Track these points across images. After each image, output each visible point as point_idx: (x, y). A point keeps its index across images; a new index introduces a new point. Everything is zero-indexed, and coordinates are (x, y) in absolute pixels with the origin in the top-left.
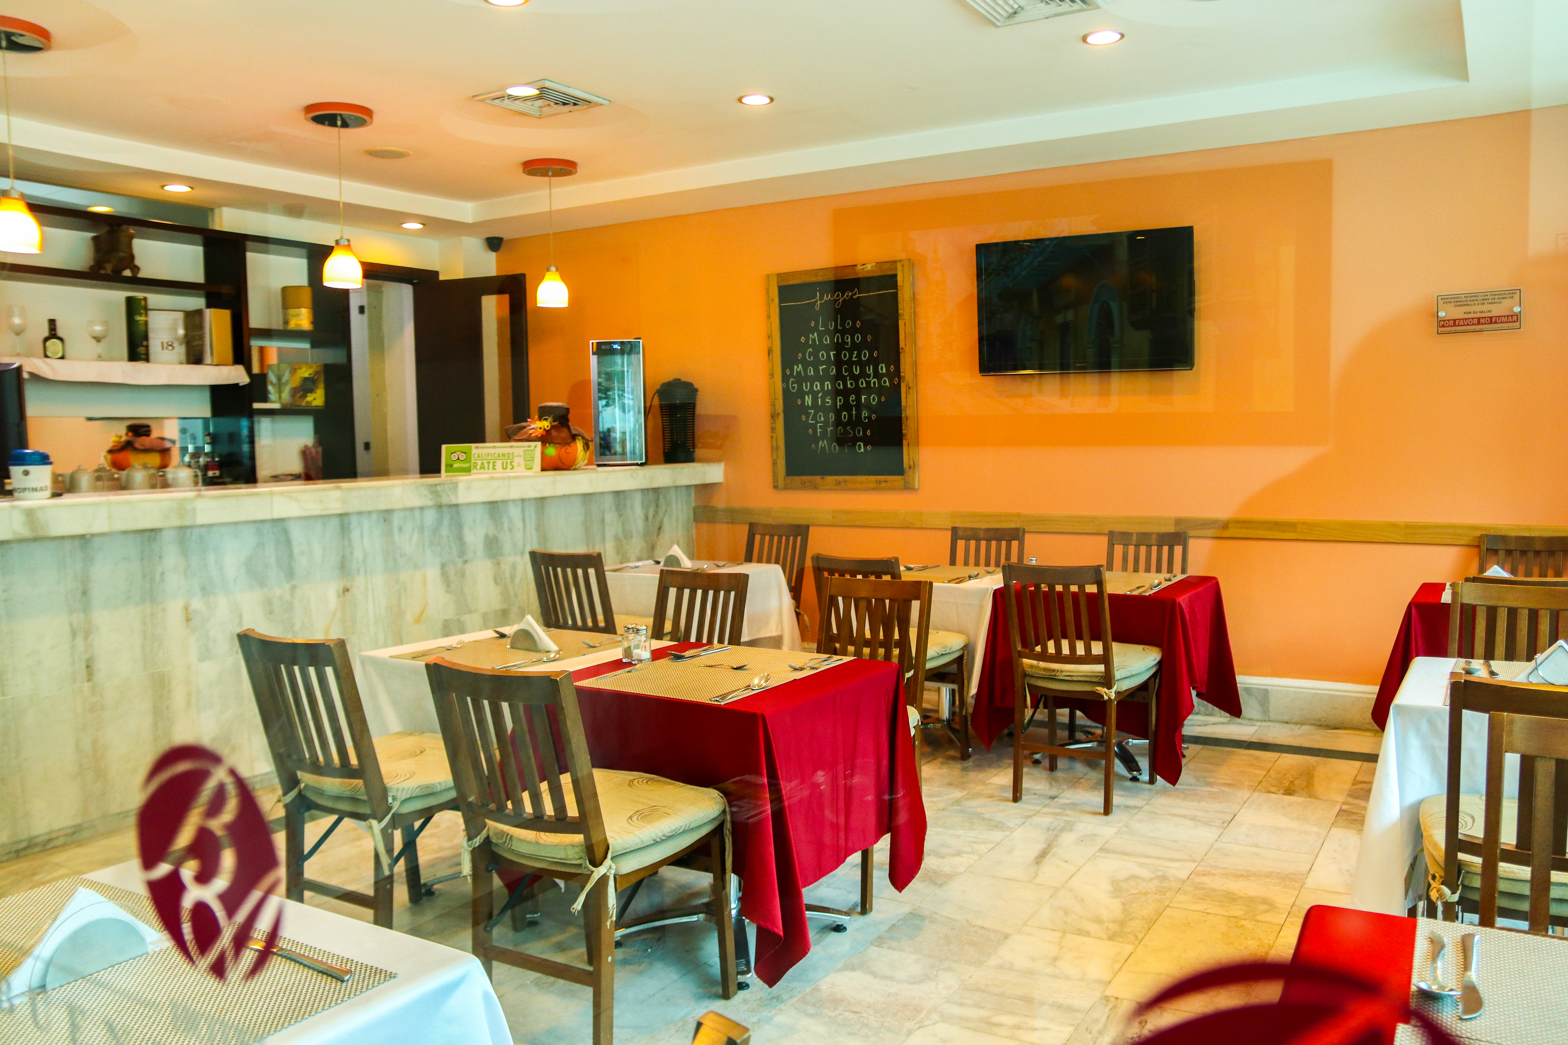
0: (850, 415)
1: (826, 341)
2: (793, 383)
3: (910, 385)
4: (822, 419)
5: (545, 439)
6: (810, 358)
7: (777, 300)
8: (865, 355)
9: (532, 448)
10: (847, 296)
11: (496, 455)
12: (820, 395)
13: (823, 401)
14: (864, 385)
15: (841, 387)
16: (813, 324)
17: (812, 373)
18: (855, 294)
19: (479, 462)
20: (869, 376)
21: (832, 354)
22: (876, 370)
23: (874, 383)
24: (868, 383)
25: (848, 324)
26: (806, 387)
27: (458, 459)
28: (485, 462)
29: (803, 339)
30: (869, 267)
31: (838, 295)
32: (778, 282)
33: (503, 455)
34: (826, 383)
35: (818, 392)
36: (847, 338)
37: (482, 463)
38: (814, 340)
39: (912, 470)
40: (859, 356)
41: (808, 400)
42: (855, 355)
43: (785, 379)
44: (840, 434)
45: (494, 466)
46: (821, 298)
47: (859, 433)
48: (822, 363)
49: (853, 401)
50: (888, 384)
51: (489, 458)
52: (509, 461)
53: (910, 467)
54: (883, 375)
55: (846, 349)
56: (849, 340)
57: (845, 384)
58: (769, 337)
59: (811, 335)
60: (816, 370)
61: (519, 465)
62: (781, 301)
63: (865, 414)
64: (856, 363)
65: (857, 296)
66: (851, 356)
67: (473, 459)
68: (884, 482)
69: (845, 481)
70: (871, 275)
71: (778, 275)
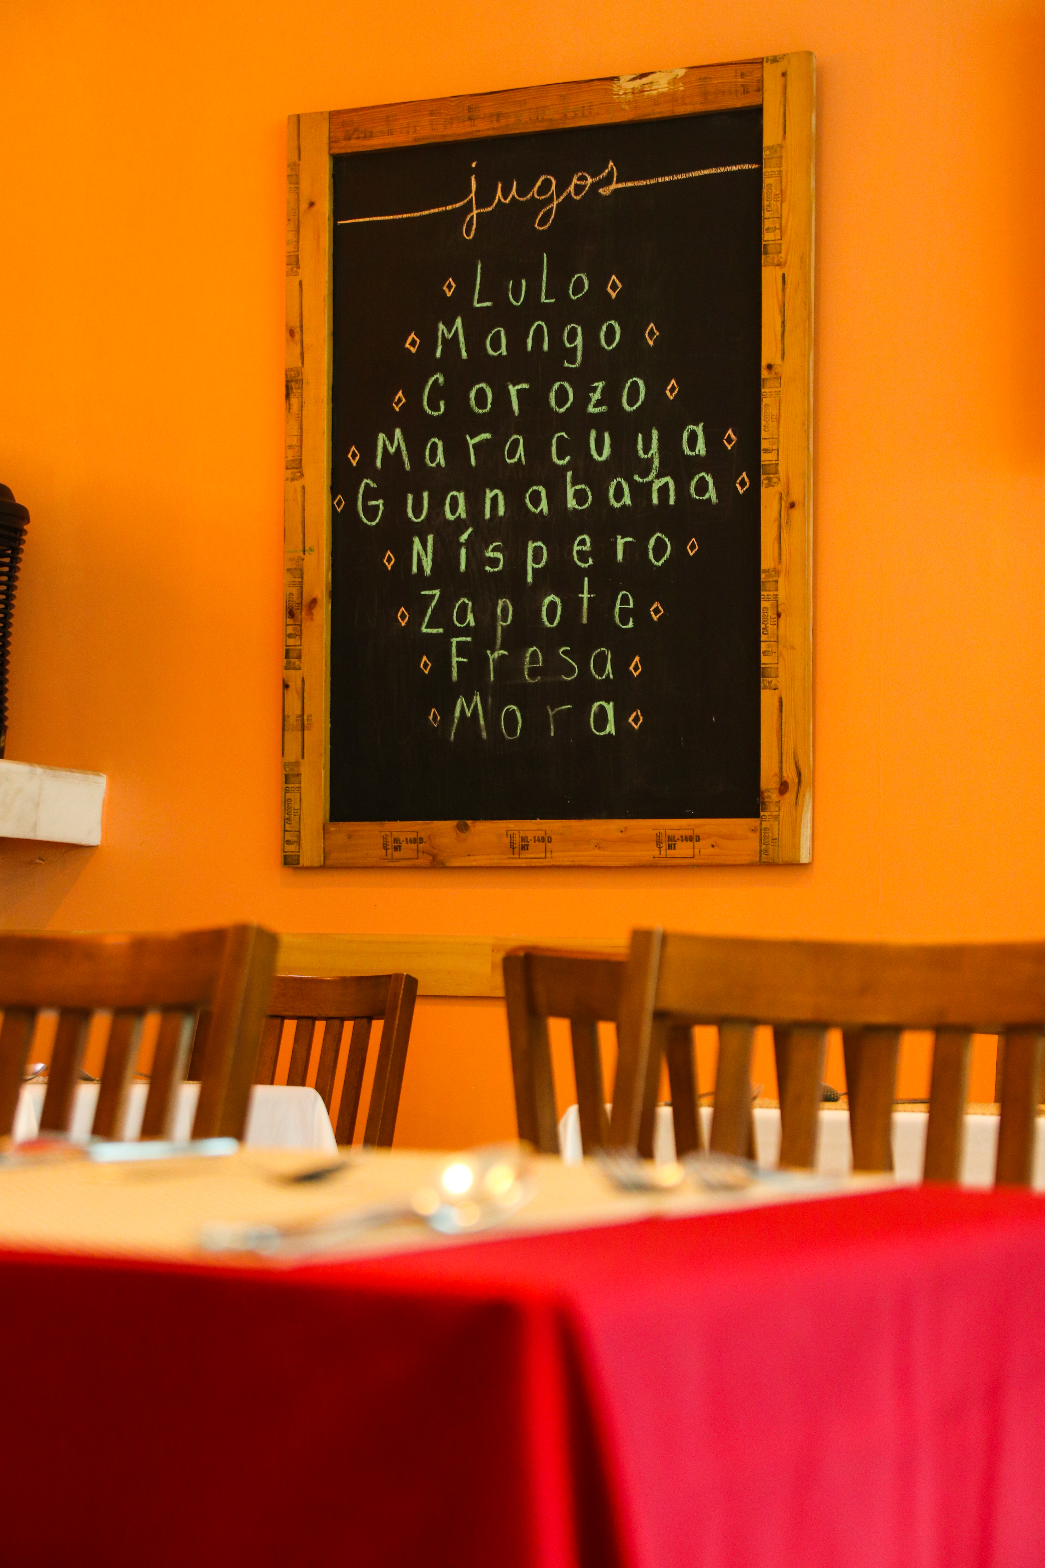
0: (572, 606)
1: (496, 346)
2: (369, 494)
3: (795, 496)
4: (470, 619)
6: (434, 407)
7: (325, 206)
8: (636, 394)
10: (579, 189)
12: (464, 538)
13: (477, 558)
14: (627, 500)
15: (544, 506)
16: (449, 289)
17: (441, 458)
18: (608, 181)
20: (645, 467)
21: (513, 390)
22: (670, 445)
23: (664, 490)
24: (641, 492)
25: (579, 284)
26: (417, 511)
29: (412, 343)
30: (661, 83)
31: (547, 184)
32: (332, 141)
34: (489, 495)
35: (459, 525)
36: (572, 337)
38: (451, 345)
39: (790, 796)
40: (611, 397)
41: (423, 554)
42: (596, 396)
43: (341, 479)
44: (533, 672)
46: (484, 198)
47: (600, 669)
48: (478, 425)
49: (582, 556)
50: (711, 494)
53: (783, 787)
54: (697, 464)
55: (567, 375)
56: (579, 341)
57: (557, 497)
58: (292, 333)
59: (441, 327)
60: (457, 450)
62: (338, 212)
63: (625, 600)
64: (598, 422)
65: (614, 186)
66: (582, 399)
68: (689, 839)
69: (546, 839)
70: (662, 111)
71: (332, 114)
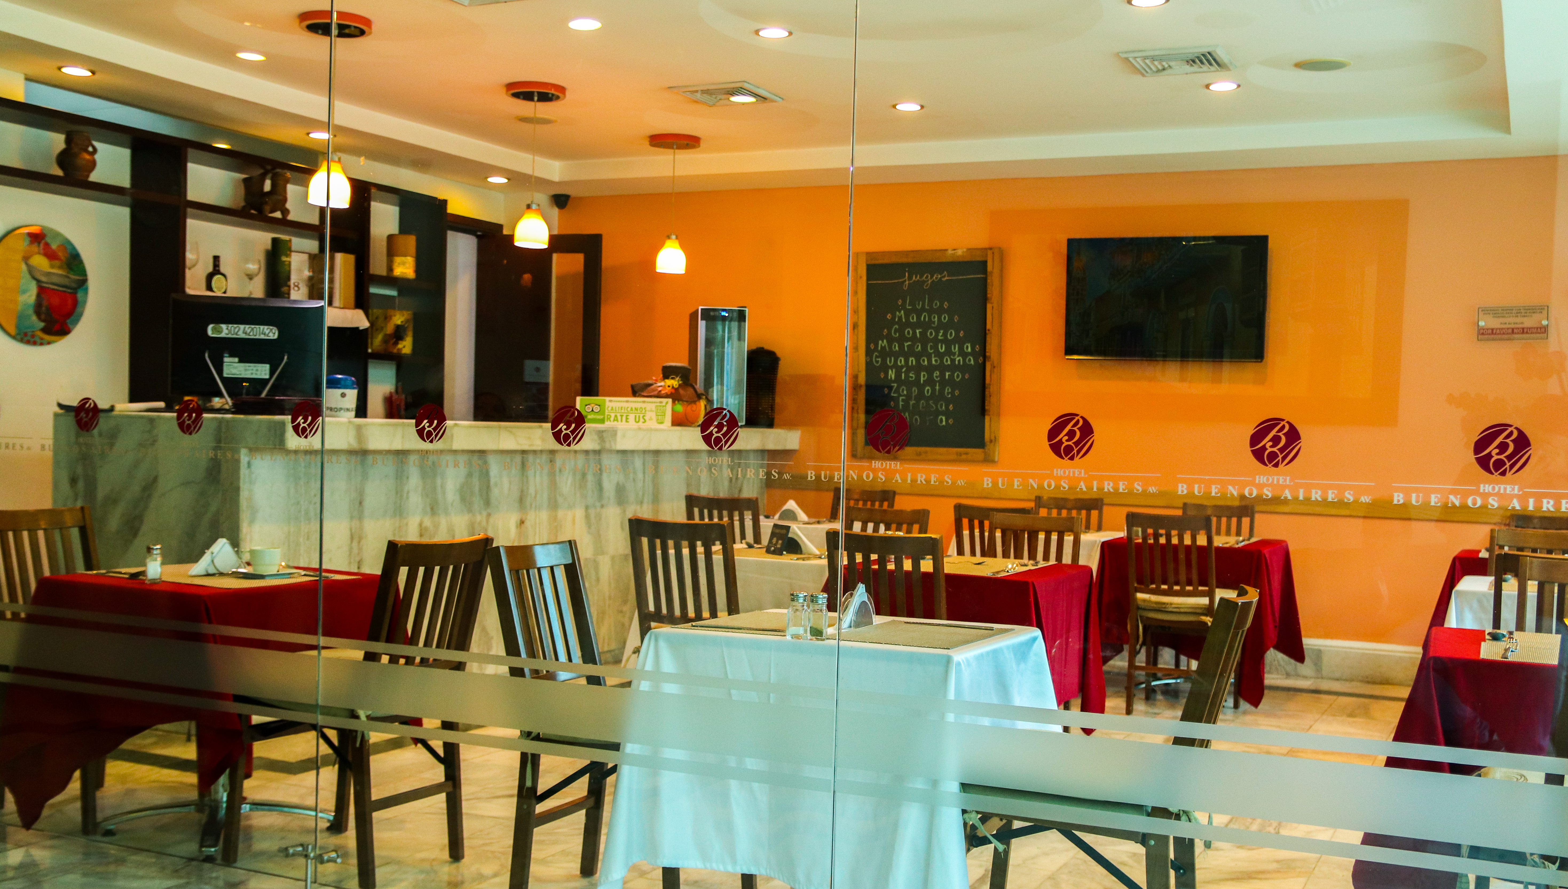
0: (934, 390)
1: (913, 319)
2: (877, 357)
3: (995, 365)
4: (905, 392)
5: (675, 396)
6: (895, 334)
7: (865, 278)
8: (952, 334)
9: (664, 404)
10: (936, 278)
11: (629, 409)
12: (904, 370)
13: (907, 376)
14: (949, 363)
15: (926, 362)
16: (900, 302)
17: (897, 348)
18: (945, 276)
19: (613, 415)
20: (954, 354)
21: (918, 331)
22: (961, 349)
23: (959, 361)
24: (953, 361)
25: (936, 304)
26: (890, 361)
27: (592, 410)
28: (618, 415)
29: (889, 316)
30: (959, 252)
31: (927, 277)
32: (867, 261)
33: (636, 409)
34: (911, 359)
35: (902, 367)
36: (934, 317)
37: (616, 416)
38: (900, 318)
39: (993, 444)
40: (945, 335)
41: (892, 374)
42: (941, 334)
43: (869, 352)
44: (923, 407)
45: (627, 419)
46: (910, 278)
47: (941, 407)
48: (908, 340)
49: (937, 377)
50: (972, 362)
51: (623, 411)
52: (641, 416)
53: (991, 441)
54: (968, 354)
55: (933, 328)
56: (936, 319)
57: (930, 360)
58: (855, 312)
59: (898, 313)
60: (901, 346)
61: (651, 419)
62: (868, 279)
63: (948, 389)
64: (941, 341)
65: (946, 278)
66: (937, 335)
67: (606, 411)
68: (964, 454)
69: (926, 452)
70: (961, 260)
71: (867, 253)
